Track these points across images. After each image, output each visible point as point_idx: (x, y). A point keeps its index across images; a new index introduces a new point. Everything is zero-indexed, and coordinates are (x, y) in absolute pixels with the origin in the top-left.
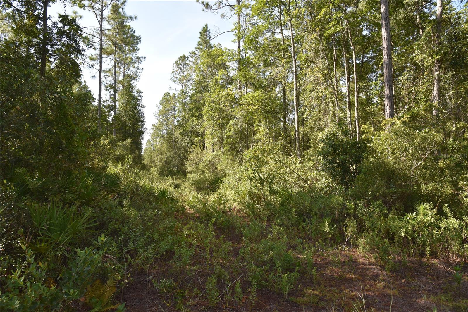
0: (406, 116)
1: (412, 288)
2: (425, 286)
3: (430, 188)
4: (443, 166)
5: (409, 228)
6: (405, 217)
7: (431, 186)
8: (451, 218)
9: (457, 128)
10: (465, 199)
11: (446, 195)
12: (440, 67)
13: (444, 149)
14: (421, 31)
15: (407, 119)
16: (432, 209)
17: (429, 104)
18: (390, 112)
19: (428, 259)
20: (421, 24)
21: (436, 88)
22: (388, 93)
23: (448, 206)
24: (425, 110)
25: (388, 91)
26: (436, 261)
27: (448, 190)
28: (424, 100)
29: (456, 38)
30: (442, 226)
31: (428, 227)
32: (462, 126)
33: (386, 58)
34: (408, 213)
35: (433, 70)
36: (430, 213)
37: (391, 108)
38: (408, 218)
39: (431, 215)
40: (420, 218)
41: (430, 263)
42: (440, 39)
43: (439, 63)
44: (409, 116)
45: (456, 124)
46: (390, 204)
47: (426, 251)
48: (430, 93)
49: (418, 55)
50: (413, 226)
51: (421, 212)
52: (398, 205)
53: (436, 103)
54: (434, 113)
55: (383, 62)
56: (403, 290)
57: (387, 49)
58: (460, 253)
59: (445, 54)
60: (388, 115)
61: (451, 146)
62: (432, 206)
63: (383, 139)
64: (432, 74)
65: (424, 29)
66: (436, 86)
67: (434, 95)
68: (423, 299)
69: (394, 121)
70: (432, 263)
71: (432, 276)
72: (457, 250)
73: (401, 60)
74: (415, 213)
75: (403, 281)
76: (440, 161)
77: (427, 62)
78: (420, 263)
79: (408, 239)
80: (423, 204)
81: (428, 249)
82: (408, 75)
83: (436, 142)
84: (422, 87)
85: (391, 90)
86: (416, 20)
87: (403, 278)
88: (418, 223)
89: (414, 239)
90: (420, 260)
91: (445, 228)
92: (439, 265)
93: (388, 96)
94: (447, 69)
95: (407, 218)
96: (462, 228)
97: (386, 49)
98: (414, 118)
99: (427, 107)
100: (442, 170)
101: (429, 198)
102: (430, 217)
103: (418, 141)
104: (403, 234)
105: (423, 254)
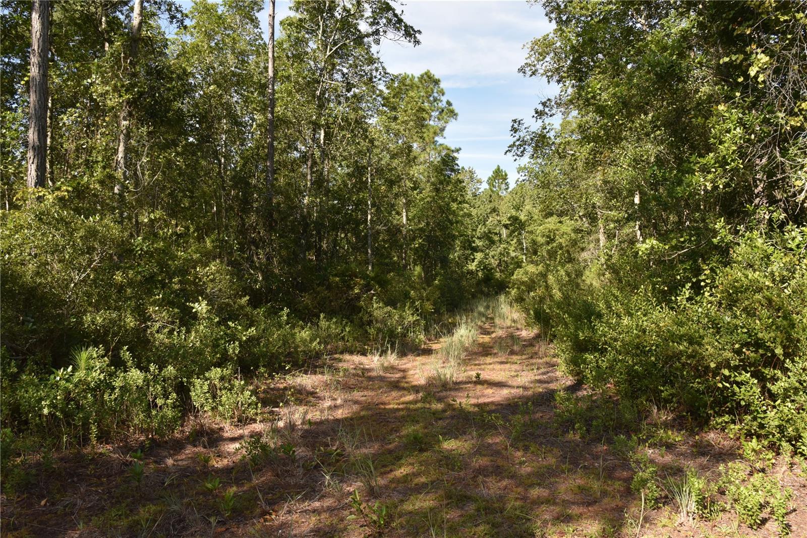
0: (65, 188)
1: (59, 512)
2: (84, 501)
3: (99, 320)
4: (122, 282)
5: (58, 398)
6: (52, 377)
7: (100, 317)
8: (133, 370)
9: (151, 220)
10: (156, 335)
11: (126, 330)
12: (130, 114)
13: (125, 251)
14: (107, 45)
15: (66, 193)
16: (103, 357)
17: (107, 172)
18: (37, 176)
19: (93, 447)
20: (108, 32)
21: (121, 149)
22: (36, 140)
23: (128, 350)
24: (102, 182)
25: (36, 137)
26: (109, 447)
27: (130, 321)
28: (102, 164)
29: (159, 75)
30: (117, 385)
31: (94, 390)
32: (158, 216)
33: (37, 71)
34: (59, 368)
35: (119, 117)
36: (98, 365)
37: (41, 169)
38: (58, 378)
39: (100, 368)
40: (81, 374)
41: (96, 454)
42: (134, 68)
43: (130, 107)
44: (70, 189)
45: (149, 213)
46: (24, 354)
47: (91, 434)
48: (112, 155)
49: (97, 84)
50: (67, 392)
51: (83, 364)
52: (40, 355)
53: (119, 174)
54: (116, 191)
55: (29, 77)
56: (41, 523)
57: (40, 56)
58: (145, 426)
59: (141, 94)
60: (34, 182)
61: (138, 249)
62: (101, 352)
63: (11, 226)
64: (117, 123)
65: (111, 43)
66: (122, 144)
67: (119, 159)
68: (79, 530)
69: (40, 194)
70: (101, 454)
71: (99, 478)
72: (142, 422)
73: (67, 85)
74: (71, 366)
75: (43, 503)
76: (117, 273)
77: (111, 99)
78: (79, 459)
79: (56, 417)
80: (87, 349)
81: (94, 429)
82: (77, 115)
83: (112, 240)
84: (100, 141)
85: (42, 135)
86: (101, 24)
87: (43, 497)
88: (76, 386)
89: (68, 415)
90: (79, 453)
91: (121, 388)
92: (112, 455)
93: (36, 144)
94: (141, 122)
95: (55, 378)
96: (148, 385)
97: (37, 54)
98: (80, 192)
99: (104, 177)
100: (121, 288)
101: (98, 338)
102: (98, 371)
103: (81, 234)
104: (46, 411)
105: (86, 440)
